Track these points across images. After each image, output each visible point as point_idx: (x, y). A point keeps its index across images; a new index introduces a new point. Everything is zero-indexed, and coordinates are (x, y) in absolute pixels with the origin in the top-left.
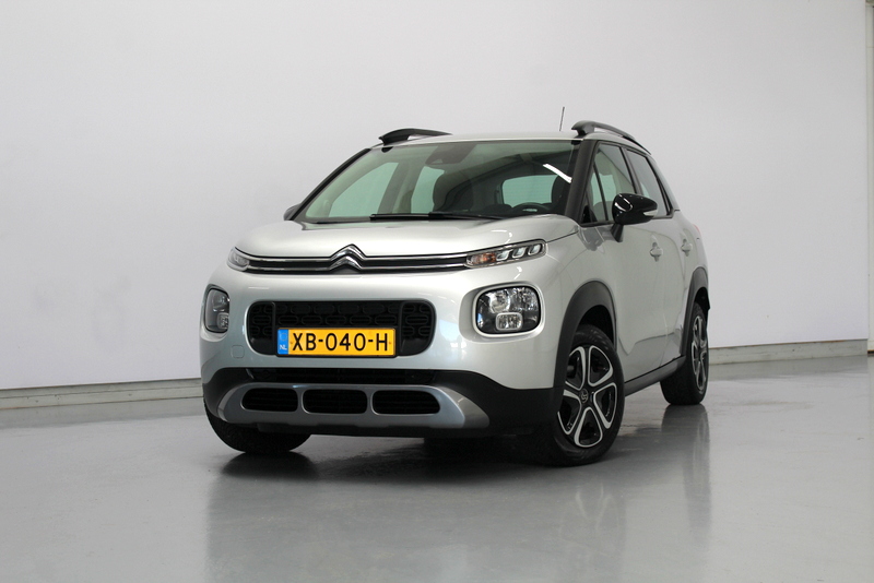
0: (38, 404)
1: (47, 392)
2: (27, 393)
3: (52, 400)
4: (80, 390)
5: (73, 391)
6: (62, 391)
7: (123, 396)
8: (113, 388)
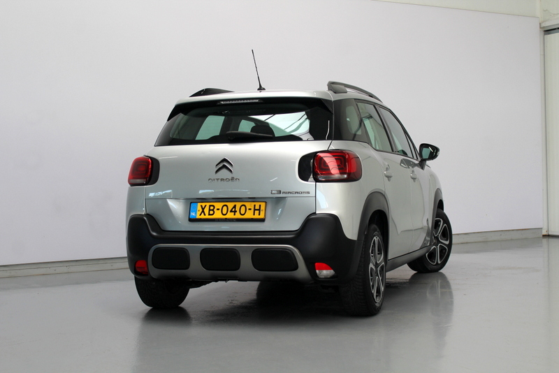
0: (56, 272)
1: (61, 264)
2: (49, 265)
3: (64, 269)
4: (82, 263)
5: (77, 263)
6: (71, 264)
7: (108, 266)
8: (101, 262)
